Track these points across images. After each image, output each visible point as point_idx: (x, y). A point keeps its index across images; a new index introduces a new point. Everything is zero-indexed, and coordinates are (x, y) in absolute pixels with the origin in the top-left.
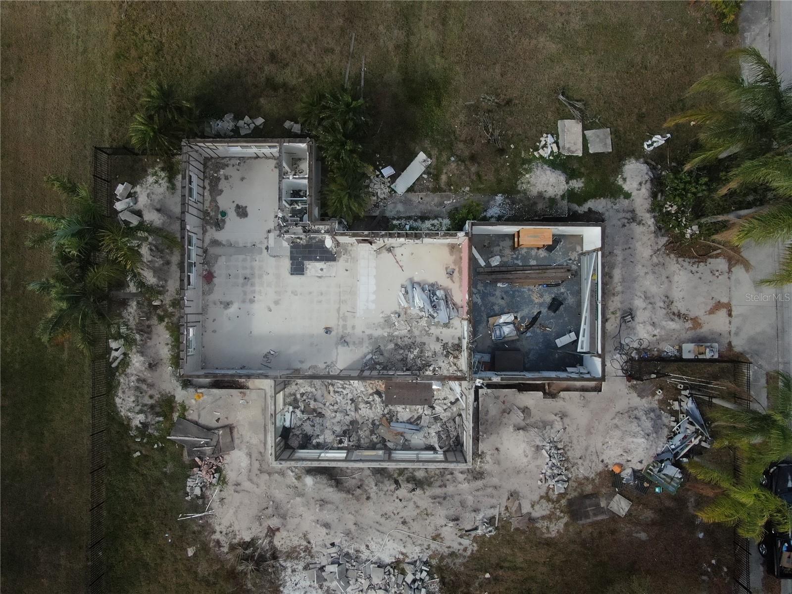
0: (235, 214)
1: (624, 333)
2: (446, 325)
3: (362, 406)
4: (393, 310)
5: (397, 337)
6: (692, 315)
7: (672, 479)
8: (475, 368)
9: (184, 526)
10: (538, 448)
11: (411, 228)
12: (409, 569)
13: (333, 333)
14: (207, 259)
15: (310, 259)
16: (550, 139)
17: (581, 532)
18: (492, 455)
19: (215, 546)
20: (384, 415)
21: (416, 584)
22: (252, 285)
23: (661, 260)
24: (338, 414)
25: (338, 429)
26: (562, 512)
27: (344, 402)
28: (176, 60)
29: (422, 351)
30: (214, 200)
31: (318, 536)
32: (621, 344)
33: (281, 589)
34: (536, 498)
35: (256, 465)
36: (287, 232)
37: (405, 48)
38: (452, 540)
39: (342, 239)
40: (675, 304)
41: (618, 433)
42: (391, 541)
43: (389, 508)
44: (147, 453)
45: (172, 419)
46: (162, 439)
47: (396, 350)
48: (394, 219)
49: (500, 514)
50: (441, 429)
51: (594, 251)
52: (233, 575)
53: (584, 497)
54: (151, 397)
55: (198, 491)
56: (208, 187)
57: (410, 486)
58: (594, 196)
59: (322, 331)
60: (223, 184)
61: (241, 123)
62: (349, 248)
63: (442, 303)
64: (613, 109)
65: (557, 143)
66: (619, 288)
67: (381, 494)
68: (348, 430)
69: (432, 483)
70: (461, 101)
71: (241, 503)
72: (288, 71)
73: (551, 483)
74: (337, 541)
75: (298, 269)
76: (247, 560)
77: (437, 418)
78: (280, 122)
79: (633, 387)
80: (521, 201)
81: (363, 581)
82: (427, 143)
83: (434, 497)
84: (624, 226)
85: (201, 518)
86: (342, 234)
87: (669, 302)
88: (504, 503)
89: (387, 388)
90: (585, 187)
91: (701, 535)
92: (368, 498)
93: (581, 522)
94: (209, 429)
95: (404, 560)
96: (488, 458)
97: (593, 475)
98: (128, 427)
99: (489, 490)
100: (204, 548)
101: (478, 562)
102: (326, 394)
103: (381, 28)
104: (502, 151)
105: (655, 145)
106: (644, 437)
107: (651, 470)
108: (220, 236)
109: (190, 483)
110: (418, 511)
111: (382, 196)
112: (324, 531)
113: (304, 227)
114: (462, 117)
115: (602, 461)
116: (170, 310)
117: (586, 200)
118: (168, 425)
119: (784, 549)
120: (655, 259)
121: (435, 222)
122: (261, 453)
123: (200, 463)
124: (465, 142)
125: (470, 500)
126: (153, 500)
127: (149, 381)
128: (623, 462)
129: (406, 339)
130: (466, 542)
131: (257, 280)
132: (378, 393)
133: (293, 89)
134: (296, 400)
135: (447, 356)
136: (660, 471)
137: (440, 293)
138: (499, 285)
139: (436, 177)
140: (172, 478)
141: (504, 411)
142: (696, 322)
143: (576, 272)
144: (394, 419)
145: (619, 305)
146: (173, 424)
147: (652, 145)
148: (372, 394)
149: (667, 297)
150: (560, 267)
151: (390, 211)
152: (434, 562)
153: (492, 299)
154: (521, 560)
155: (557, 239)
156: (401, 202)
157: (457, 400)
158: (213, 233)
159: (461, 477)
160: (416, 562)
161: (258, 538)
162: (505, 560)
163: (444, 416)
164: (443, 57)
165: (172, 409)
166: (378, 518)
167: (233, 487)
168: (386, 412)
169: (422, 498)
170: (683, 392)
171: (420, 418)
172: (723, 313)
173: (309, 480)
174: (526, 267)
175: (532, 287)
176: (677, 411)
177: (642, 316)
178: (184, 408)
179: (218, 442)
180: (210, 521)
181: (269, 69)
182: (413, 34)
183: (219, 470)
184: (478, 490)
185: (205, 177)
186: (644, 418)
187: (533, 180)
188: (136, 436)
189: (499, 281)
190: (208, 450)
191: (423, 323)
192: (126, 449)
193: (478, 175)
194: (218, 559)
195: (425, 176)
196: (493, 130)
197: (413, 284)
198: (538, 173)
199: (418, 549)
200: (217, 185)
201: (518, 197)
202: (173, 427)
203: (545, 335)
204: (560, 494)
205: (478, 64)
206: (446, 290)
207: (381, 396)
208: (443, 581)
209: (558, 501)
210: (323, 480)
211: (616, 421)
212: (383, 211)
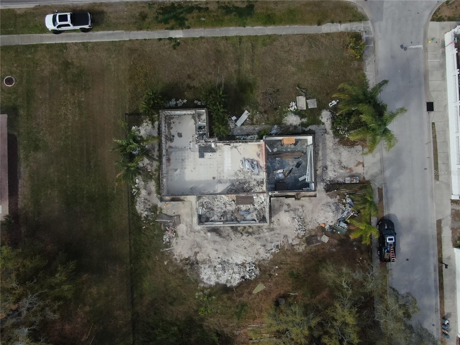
0: (177, 136)
1: (324, 175)
2: (258, 174)
3: (228, 205)
4: (238, 170)
5: (240, 179)
6: (349, 167)
7: (344, 228)
8: (270, 189)
9: (163, 253)
10: (293, 218)
11: (244, 139)
12: (247, 266)
13: (216, 179)
14: (168, 154)
15: (206, 152)
16: (294, 104)
17: (311, 249)
18: (277, 222)
19: (175, 261)
20: (236, 209)
21: (250, 271)
22: (185, 162)
23: (337, 147)
24: (219, 209)
25: (219, 215)
26: (303, 242)
27: (221, 204)
28: (153, 79)
29: (249, 185)
30: (169, 131)
31: (214, 255)
32: (323, 179)
33: (200, 275)
34: (294, 237)
35: (189, 229)
36: (199, 142)
37: (238, 72)
38: (264, 255)
39: (218, 144)
40: (343, 163)
41: (323, 212)
42: (241, 256)
43: (239, 243)
44: (148, 227)
45: (157, 214)
46: (154, 221)
47: (239, 184)
48: (237, 136)
49: (281, 244)
50: (257, 213)
51: (310, 145)
52: (182, 271)
53: (312, 236)
54: (149, 205)
55: (168, 240)
56: (167, 126)
57: (247, 234)
58: (311, 124)
59: (212, 179)
60: (172, 125)
61: (178, 102)
62: (221, 147)
63: (256, 166)
64: (317, 92)
65: (296, 105)
66: (321, 158)
67: (236, 238)
68: (223, 215)
69: (255, 233)
70: (260, 91)
71: (184, 244)
72: (195, 81)
73: (299, 231)
74: (220, 256)
75: (202, 156)
76: (187, 265)
77: (256, 209)
78: (193, 101)
79: (328, 195)
80: (284, 127)
81: (231, 271)
82: (248, 107)
83: (256, 238)
84: (323, 135)
85: (169, 250)
86: (219, 142)
87: (340, 162)
88: (282, 240)
89: (237, 199)
90: (308, 121)
91: (356, 249)
92: (231, 240)
93: (311, 246)
94: (171, 217)
95: (245, 262)
96: (275, 223)
97: (315, 228)
98: (141, 217)
99: (276, 235)
100: (171, 262)
101: (273, 262)
102: (214, 202)
103: (229, 64)
104: (276, 109)
105: (333, 104)
106: (332, 212)
107: (336, 225)
108: (172, 144)
109: (165, 237)
110: (250, 243)
111: (232, 128)
112: (215, 252)
113: (205, 140)
114: (260, 97)
115: (318, 223)
116: (155, 173)
117: (308, 126)
118: (155, 216)
119: (386, 251)
120: (334, 147)
121: (252, 136)
122: (191, 225)
123: (168, 229)
124: (262, 106)
125: (269, 239)
126: (151, 244)
127: (148, 199)
128: (326, 223)
129: (243, 180)
130: (268, 255)
131: (186, 161)
132: (234, 200)
133: (197, 88)
134: (203, 205)
135: (258, 186)
136: (339, 225)
137: (255, 163)
138: (277, 159)
139: (252, 120)
140: (158, 236)
141: (280, 205)
142: (351, 170)
143: (305, 153)
144: (240, 210)
145: (322, 165)
146: (157, 216)
147: (332, 104)
148: (231, 201)
149: (340, 161)
150: (299, 151)
151: (235, 133)
152: (257, 263)
153: (274, 164)
154: (289, 261)
155: (297, 141)
156: (239, 129)
157: (263, 202)
158: (169, 144)
159: (265, 231)
160: (250, 263)
161: (191, 257)
162: (283, 261)
163: (258, 208)
164: (253, 74)
165: (157, 210)
166: (235, 247)
167: (181, 238)
168: (237, 207)
169: (251, 239)
170: (347, 196)
171: (249, 209)
172: (361, 166)
173: (209, 234)
174: (287, 152)
175: (289, 159)
176: (345, 203)
177: (330, 168)
178: (161, 209)
179: (175, 221)
180: (172, 251)
181: (188, 81)
182: (241, 66)
183: (175, 232)
184: (272, 235)
185: (166, 123)
186: (332, 206)
187: (288, 119)
188: (143, 220)
189: (276, 157)
190: (171, 224)
191: (249, 174)
192: (140, 226)
193: (268, 118)
194: (176, 265)
195: (248, 119)
196: (272, 101)
197: (245, 160)
198: (290, 116)
199: (250, 258)
200: (170, 126)
201: (283, 126)
202: (157, 217)
203: (295, 177)
204: (303, 236)
205: (266, 76)
206: (257, 161)
207: (234, 202)
208: (260, 270)
209: (302, 238)
210: (214, 234)
211: (322, 207)
212: (233, 133)
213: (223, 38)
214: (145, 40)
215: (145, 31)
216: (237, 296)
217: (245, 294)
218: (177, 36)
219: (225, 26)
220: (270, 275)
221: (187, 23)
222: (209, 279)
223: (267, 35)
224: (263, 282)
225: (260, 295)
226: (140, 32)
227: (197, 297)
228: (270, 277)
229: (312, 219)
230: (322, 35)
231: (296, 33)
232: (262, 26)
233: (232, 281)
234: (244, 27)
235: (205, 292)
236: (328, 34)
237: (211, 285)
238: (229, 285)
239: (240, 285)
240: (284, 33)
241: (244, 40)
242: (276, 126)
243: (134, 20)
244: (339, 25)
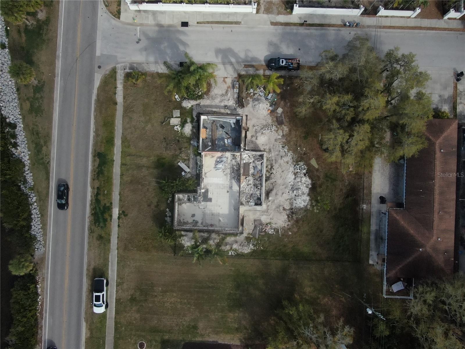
0: (194, 218)
1: (231, 108)
2: (227, 158)
3: (249, 183)
4: (223, 173)
5: (230, 172)
6: (226, 88)
7: (272, 96)
8: (239, 150)
9: (283, 235)
10: (262, 133)
11: (200, 167)
12: (296, 171)
13: (229, 190)
14: (207, 225)
15: (207, 196)
16: (176, 127)
17: (287, 122)
18: (264, 146)
19: (289, 226)
20: (252, 177)
21: (300, 169)
22: (214, 213)
23: (211, 97)
24: (252, 190)
25: (256, 190)
26: (281, 127)
27: (248, 188)
28: (149, 234)
29: (235, 165)
30: (190, 224)
31: (286, 196)
32: (234, 109)
34: (277, 134)
35: (265, 213)
36: (200, 201)
37: (148, 168)
38: (289, 158)
39: (202, 187)
40: (223, 93)
41: (259, 111)
42: (288, 175)
43: (279, 176)
44: (262, 245)
45: (252, 237)
46: (258, 240)
47: (234, 173)
48: (197, 172)
49: (281, 144)
50: (257, 161)
51: (208, 117)
52: (297, 221)
53: (277, 121)
54: (245, 243)
55: (273, 230)
56: (186, 225)
57: (272, 170)
58: (192, 115)
59: (228, 193)
60: (185, 221)
61: (168, 215)
62: (205, 185)
63: (221, 159)
64: (167, 109)
65: (177, 125)
66: (218, 109)
67: (274, 178)
68: (256, 187)
69: (272, 164)
70: (164, 152)
71: (276, 218)
72: (153, 201)
73: (273, 130)
74: (288, 191)
75: (210, 200)
76: (292, 217)
77: (254, 162)
78: (168, 204)
79: (246, 106)
81: (299, 184)
82: (176, 162)
83: (275, 163)
84: (201, 107)
85: (281, 230)
86: (201, 186)
87: (222, 95)
88: (278, 143)
89: (244, 175)
90: (189, 118)
91: (289, 88)
93: (284, 122)
94: (255, 226)
95: (294, 172)
97: (271, 118)
98: (254, 250)
99: (274, 147)
100: (289, 229)
101: (295, 151)
102: (245, 193)
103: (142, 174)
104: (178, 141)
105: (178, 98)
106: (260, 104)
107: (270, 102)
108: (200, 222)
109: (270, 232)
110: (279, 168)
111: (190, 175)
112: (284, 194)
113: (199, 196)
114: (168, 152)
115: (267, 115)
116: (220, 237)
117: (193, 117)
118: (254, 239)
119: (292, 66)
120: (210, 99)
121: (198, 160)
122: (262, 212)
123: (265, 229)
124: (176, 151)
125: (277, 153)
126: (275, 244)
127: (241, 243)
128: (267, 109)
129: (231, 170)
130: (289, 154)
131: (213, 212)
132: (246, 178)
133: (159, 200)
134: (247, 202)
135: (236, 158)
136: (270, 99)
137: (218, 160)
138: (216, 143)
139: (185, 160)
140: (269, 238)
141: (252, 143)
142: (228, 87)
143: (213, 121)
144: (253, 174)
145: (223, 109)
148: (246, 180)
150: (212, 126)
151: (194, 173)
152: (295, 164)
153: (220, 145)
154: (295, 139)
155: (204, 127)
156: (192, 170)
157: (248, 156)
158: (199, 224)
159: (270, 155)
160: (294, 169)
161: (287, 214)
162: (295, 143)
163: (253, 160)
164: (151, 157)
165: (249, 237)
166: (281, 179)
167: (272, 220)
169: (276, 166)
170: (248, 92)
171: (253, 166)
172: (226, 80)
173: (270, 198)
174: (212, 135)
175: (217, 134)
176: (254, 94)
177: (226, 103)
178: (249, 234)
179: (259, 224)
180: (281, 227)
181: (153, 206)
182: (144, 165)
183: (267, 224)
184: (274, 151)
185: (183, 226)
186: (255, 103)
187: (187, 133)
188: (257, 248)
189: (215, 143)
190: (261, 227)
191: (226, 165)
192: (260, 251)
193: (185, 148)
194: (292, 225)
195: (185, 163)
196: (172, 143)
197: (215, 167)
198: (185, 131)
199: (291, 168)
200: (185, 222)
201: (192, 137)
202: (254, 237)
203: (231, 130)
204: (276, 127)
205: (153, 147)
206: (217, 158)
207: (247, 177)
208: (300, 161)
209: (278, 128)
210: (270, 195)
211: (256, 111)
212: (195, 175)
213: (121, 178)
214: (118, 237)
215: (112, 237)
216: (319, 180)
217: (318, 174)
218: (117, 212)
219: (112, 175)
220: (305, 154)
221: (108, 205)
222: (304, 201)
223: (122, 144)
224: (310, 159)
225: (319, 163)
226: (112, 242)
227: (318, 211)
228: (306, 154)
229: (264, 119)
230: (124, 102)
231: (121, 122)
232: (114, 147)
233: (307, 183)
234: (114, 161)
235: (314, 204)
236: (124, 98)
237: (309, 200)
238: (310, 186)
239: (310, 177)
240: (121, 131)
241: (124, 162)
242: (192, 142)
243: (102, 245)
244: (118, 88)
